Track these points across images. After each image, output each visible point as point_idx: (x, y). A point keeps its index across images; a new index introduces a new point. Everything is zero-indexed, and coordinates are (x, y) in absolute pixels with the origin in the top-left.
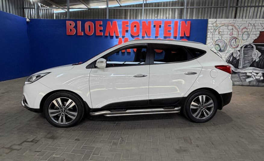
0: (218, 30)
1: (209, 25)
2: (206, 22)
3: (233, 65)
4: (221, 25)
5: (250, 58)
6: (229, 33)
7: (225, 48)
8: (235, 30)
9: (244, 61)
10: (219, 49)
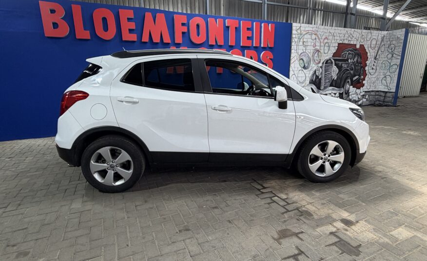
0: (302, 39)
1: (294, 32)
2: (291, 26)
3: (316, 85)
4: (304, 33)
5: (330, 76)
6: (313, 44)
7: (308, 64)
8: (317, 40)
9: (325, 80)
10: (303, 66)
